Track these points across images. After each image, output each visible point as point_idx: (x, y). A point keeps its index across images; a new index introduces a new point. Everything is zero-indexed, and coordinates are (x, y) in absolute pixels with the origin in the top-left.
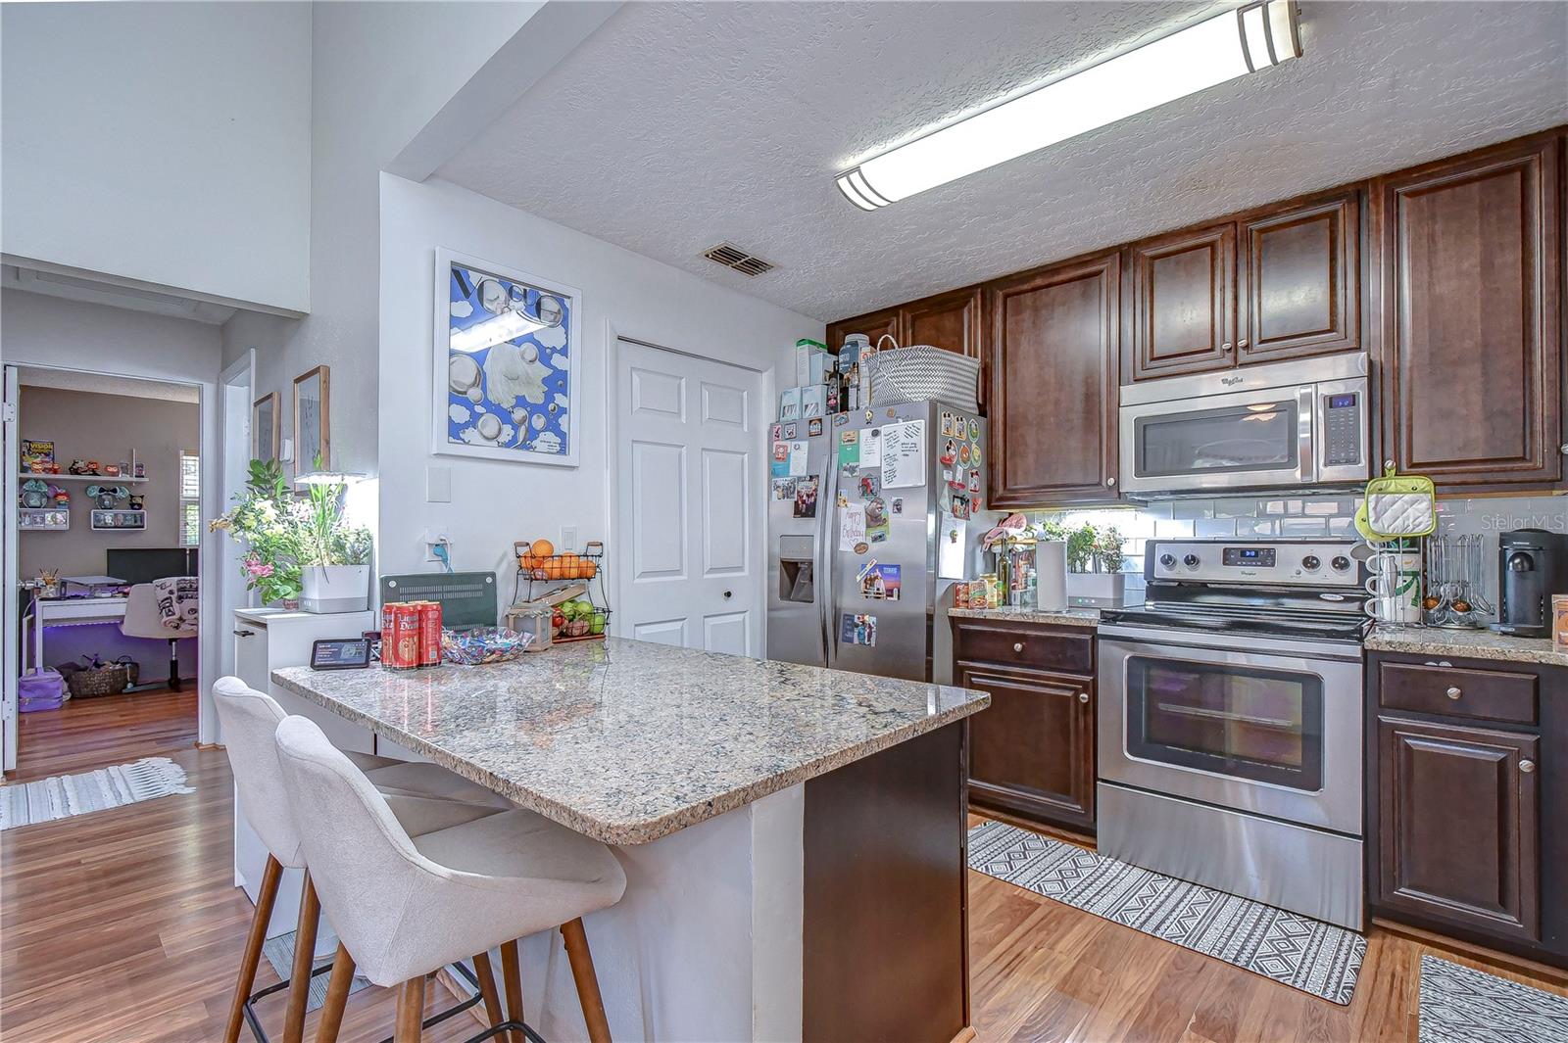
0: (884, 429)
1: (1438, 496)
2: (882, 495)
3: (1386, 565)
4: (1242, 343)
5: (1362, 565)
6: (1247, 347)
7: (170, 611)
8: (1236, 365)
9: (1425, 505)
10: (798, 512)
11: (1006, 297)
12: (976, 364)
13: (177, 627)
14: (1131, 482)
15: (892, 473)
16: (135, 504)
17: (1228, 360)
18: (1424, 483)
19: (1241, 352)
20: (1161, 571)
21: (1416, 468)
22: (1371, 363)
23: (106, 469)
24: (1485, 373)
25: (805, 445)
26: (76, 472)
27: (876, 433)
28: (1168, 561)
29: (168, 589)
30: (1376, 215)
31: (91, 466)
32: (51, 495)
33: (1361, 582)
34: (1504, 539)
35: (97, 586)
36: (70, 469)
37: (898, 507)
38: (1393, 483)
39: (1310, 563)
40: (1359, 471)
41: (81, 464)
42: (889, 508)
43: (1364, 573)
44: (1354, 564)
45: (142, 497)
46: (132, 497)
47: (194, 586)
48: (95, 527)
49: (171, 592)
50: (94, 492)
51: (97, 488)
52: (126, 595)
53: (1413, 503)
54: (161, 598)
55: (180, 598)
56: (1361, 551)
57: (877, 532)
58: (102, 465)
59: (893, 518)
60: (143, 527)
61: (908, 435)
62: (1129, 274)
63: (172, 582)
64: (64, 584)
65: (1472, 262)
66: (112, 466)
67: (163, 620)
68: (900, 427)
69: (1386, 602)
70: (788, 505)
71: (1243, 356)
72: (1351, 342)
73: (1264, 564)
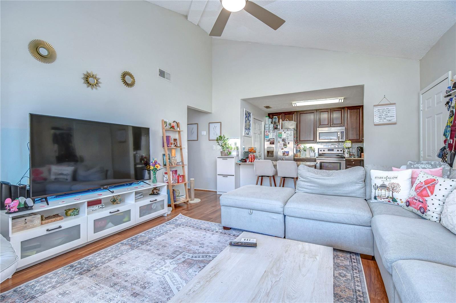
0: (286, 132)
1: (352, 143)
2: (286, 141)
3: (346, 151)
4: (331, 124)
5: (344, 151)
6: (332, 125)
8: (331, 127)
9: (350, 144)
10: (270, 143)
11: (300, 114)
12: (296, 123)
14: (318, 140)
15: (288, 139)
17: (330, 126)
18: (350, 142)
19: (331, 125)
20: (320, 152)
21: (350, 140)
22: (345, 128)
24: (356, 130)
25: (272, 134)
27: (285, 133)
28: (321, 151)
30: (346, 111)
33: (344, 153)
34: (357, 148)
37: (289, 143)
38: (348, 141)
39: (338, 151)
40: (344, 140)
42: (287, 143)
43: (344, 152)
44: (343, 151)
53: (349, 144)
56: (344, 149)
57: (285, 147)
59: (288, 145)
61: (290, 133)
62: (317, 113)
65: (355, 118)
68: (289, 132)
69: (346, 155)
70: (269, 143)
71: (332, 126)
72: (343, 125)
73: (333, 151)
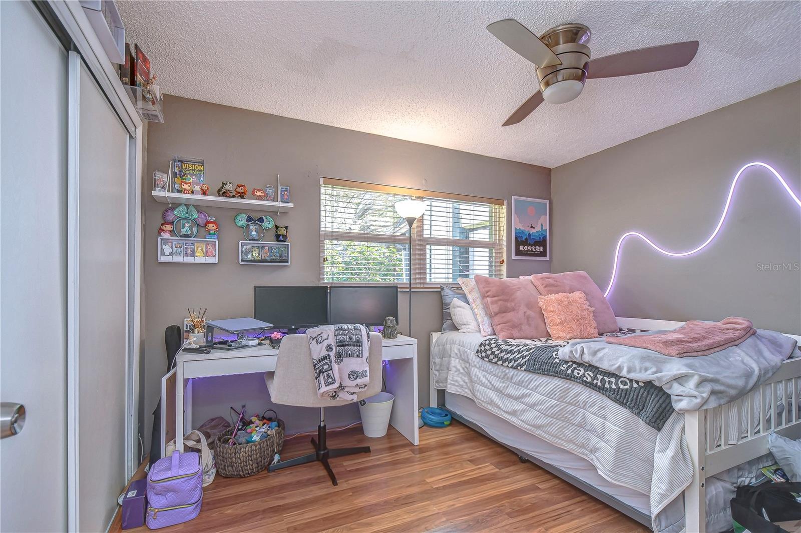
7: (329, 376)
13: (334, 397)
16: (279, 235)
23: (253, 193)
26: (225, 194)
29: (326, 343)
31: (239, 190)
32: (201, 222)
35: (242, 334)
36: (219, 191)
41: (227, 187)
45: (286, 228)
46: (277, 227)
47: (354, 338)
48: (243, 261)
49: (329, 348)
50: (242, 220)
51: (245, 216)
52: (275, 343)
54: (316, 357)
55: (339, 356)
58: (249, 189)
60: (287, 262)
63: (328, 331)
64: (210, 329)
66: (259, 190)
67: (322, 390)
